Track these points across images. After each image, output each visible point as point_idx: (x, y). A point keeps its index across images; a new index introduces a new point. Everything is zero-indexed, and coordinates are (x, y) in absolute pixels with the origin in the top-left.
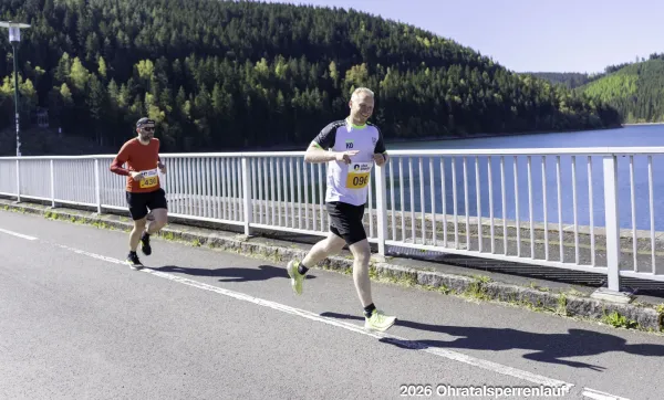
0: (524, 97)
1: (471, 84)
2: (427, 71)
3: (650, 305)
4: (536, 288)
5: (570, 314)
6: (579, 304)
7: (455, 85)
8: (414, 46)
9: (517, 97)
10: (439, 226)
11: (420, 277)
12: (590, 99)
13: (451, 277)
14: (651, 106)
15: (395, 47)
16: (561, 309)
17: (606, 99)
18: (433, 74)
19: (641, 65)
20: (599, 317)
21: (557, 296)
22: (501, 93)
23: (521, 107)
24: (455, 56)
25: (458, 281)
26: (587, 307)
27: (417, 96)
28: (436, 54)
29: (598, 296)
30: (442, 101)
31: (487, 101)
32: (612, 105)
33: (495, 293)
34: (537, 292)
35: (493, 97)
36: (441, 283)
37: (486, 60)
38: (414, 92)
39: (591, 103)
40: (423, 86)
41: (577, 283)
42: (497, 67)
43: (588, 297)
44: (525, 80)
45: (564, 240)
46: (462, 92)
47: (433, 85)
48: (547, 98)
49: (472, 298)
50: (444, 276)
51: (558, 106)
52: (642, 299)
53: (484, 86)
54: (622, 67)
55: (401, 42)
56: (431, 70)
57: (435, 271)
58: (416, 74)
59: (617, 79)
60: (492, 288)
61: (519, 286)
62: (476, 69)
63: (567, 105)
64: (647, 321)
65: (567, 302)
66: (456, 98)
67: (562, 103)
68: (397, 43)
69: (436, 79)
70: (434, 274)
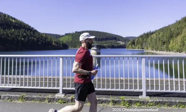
0: (43, 40)
1: (27, 35)
2: (13, 30)
3: (69, 96)
4: (40, 95)
5: (49, 102)
6: (51, 99)
7: (22, 35)
8: (9, 21)
9: (41, 40)
10: (10, 79)
11: (2, 97)
12: (61, 41)
13: (13, 95)
14: (75, 44)
15: (2, 21)
16: (47, 101)
17: (65, 42)
18: (15, 31)
19: (73, 34)
20: (57, 101)
21: (46, 97)
22: (37, 38)
23: (42, 43)
24: (23, 26)
25: (15, 97)
26: (54, 99)
27: (9, 37)
28: (17, 25)
29: (57, 96)
30: (17, 39)
31: (32, 40)
32: (66, 44)
33: (27, 99)
34: (40, 97)
35: (34, 39)
36: (10, 98)
37: (33, 28)
38: (8, 36)
39: (61, 42)
40: (11, 34)
41: (51, 93)
42: (36, 31)
43: (54, 96)
44: (44, 35)
45: (49, 81)
46: (24, 37)
47: (15, 34)
48: (49, 41)
49: (20, 102)
50: (11, 95)
51: (52, 43)
52: (68, 95)
53: (32, 36)
54: (69, 34)
55: (5, 20)
56: (14, 30)
57: (8, 94)
58: (9, 30)
59: (67, 37)
60: (26, 97)
61: (35, 96)
62: (29, 31)
63: (55, 43)
64: (68, 101)
65: (48, 98)
66: (22, 39)
67: (53, 42)
68: (3, 20)
69: (16, 32)
70: (7, 95)
